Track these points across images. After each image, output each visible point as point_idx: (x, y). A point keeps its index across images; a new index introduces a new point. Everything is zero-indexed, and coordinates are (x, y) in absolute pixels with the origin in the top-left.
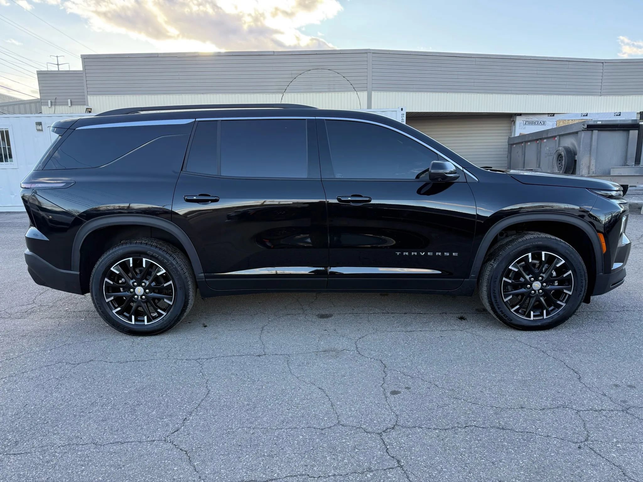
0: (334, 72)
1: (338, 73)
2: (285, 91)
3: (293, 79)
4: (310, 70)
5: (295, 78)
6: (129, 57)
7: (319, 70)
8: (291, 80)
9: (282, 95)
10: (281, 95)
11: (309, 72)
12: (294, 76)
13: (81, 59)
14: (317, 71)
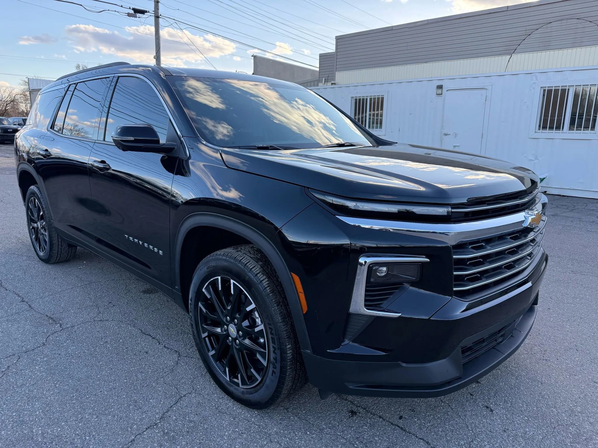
0: (585, 21)
1: (590, 22)
2: (514, 52)
3: (527, 36)
4: (551, 23)
5: (530, 35)
6: (369, 34)
7: (563, 22)
8: (523, 38)
9: (510, 56)
10: (508, 57)
11: (549, 25)
12: (528, 32)
13: (335, 40)
14: (560, 22)
